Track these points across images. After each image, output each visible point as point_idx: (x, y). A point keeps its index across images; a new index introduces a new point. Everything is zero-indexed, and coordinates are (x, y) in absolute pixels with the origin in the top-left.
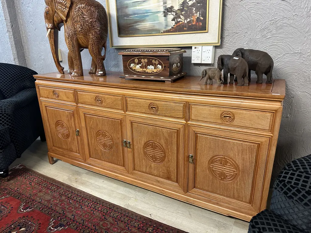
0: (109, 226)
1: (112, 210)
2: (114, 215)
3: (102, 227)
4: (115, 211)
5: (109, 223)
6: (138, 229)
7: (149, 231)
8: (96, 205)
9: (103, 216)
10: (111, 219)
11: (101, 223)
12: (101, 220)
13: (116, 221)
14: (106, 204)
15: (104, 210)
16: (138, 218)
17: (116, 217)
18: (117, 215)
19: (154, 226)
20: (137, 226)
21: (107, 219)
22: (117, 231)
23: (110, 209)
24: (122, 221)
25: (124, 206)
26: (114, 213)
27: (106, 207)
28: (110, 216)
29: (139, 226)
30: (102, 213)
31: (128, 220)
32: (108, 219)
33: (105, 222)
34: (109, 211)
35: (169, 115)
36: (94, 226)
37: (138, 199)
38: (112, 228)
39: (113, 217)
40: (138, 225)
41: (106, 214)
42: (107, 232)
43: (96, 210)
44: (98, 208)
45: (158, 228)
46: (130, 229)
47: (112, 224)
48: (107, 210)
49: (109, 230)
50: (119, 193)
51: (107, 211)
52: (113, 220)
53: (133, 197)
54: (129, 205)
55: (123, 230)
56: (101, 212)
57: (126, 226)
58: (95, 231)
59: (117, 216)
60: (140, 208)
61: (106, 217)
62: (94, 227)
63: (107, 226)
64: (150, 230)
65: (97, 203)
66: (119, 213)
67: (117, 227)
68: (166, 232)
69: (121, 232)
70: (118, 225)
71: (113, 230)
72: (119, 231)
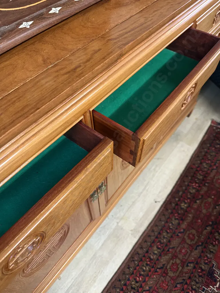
0: (178, 261)
1: (144, 256)
2: (156, 254)
3: (178, 272)
4: (147, 252)
5: (171, 261)
6: (182, 220)
7: (186, 207)
8: (129, 288)
9: (156, 272)
10: (164, 259)
11: (171, 274)
12: (164, 275)
13: (168, 251)
14: (129, 268)
15: (144, 271)
16: (163, 218)
17: (159, 250)
18: (155, 248)
19: (178, 201)
21: (164, 265)
23: (141, 260)
24: (169, 241)
25: (135, 237)
26: (152, 254)
27: (138, 268)
28: (158, 260)
29: (177, 219)
30: (150, 273)
31: (168, 233)
32: (164, 263)
33: (168, 267)
34: (146, 262)
36: (176, 286)
37: (122, 214)
38: (180, 256)
39: (160, 256)
40: (175, 219)
41: (153, 267)
42: (188, 264)
43: (141, 287)
44: (137, 282)
46: (182, 231)
47: (175, 256)
48: (145, 265)
49: (184, 260)
50: (102, 245)
52: (166, 254)
53: (118, 223)
54: (135, 230)
55: (183, 241)
56: (147, 275)
57: (178, 235)
58: (186, 283)
59: (158, 248)
60: (141, 214)
61: (159, 267)
62: (178, 286)
63: (178, 265)
64: (184, 206)
65: (125, 285)
66: (151, 245)
67: (179, 248)
68: (186, 189)
69: (188, 244)
70: (176, 248)
71: (185, 255)
72: (186, 246)
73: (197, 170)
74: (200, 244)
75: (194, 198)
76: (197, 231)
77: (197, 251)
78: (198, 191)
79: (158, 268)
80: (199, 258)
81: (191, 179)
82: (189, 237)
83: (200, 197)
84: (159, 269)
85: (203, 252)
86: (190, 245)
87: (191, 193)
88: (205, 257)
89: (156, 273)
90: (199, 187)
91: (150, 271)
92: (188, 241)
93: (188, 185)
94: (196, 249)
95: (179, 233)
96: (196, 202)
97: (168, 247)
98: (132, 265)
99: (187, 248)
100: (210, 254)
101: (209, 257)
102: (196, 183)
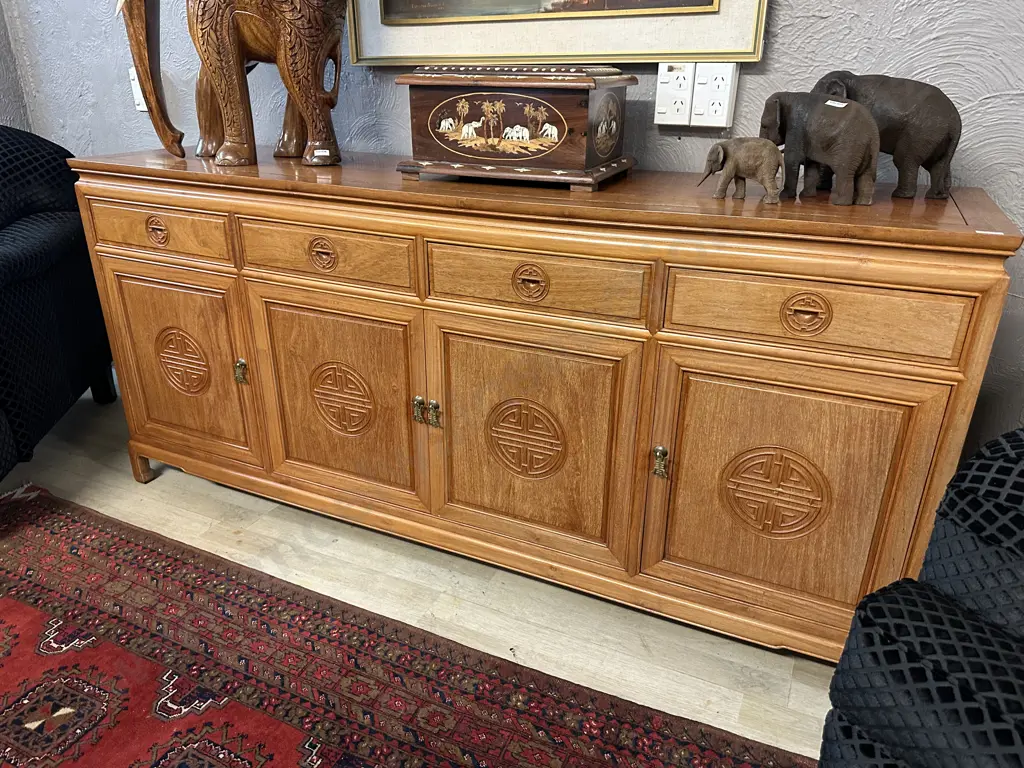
0: (374, 693)
1: (379, 636)
2: (386, 654)
3: (349, 695)
4: (388, 641)
5: (372, 682)
6: (477, 699)
7: (516, 705)
8: (319, 622)
9: (349, 658)
10: (376, 669)
11: (346, 682)
12: (344, 672)
13: (396, 675)
14: (354, 616)
15: (349, 638)
16: (471, 661)
17: (394, 659)
18: (398, 652)
19: (529, 689)
20: (471, 689)
21: (364, 669)
22: (403, 709)
23: (370, 633)
24: (417, 676)
25: (419, 621)
26: (387, 648)
27: (356, 628)
28: (374, 659)
29: (477, 689)
30: (345, 647)
31: (438, 671)
32: (368, 670)
33: (360, 677)
34: (367, 639)
35: (589, 308)
36: (321, 693)
37: (465, 596)
38: (385, 699)
39: (383, 662)
40: (476, 686)
41: (358, 652)
42: (369, 713)
43: (320, 638)
44: (328, 631)
45: (543, 696)
46: (448, 700)
47: (384, 686)
48: (363, 638)
49: (376, 705)
50: (397, 579)
51: (363, 643)
52: (386, 671)
53: (445, 592)
54: (434, 619)
55: (424, 703)
56: (341, 643)
57: (436, 691)
58: (326, 712)
59: (399, 657)
60: (474, 627)
61: (359, 661)
62: (322, 697)
63: (366, 694)
64: (518, 701)
65: (324, 616)
66: (405, 645)
67: (403, 694)
68: (571, 706)
69: (417, 712)
70: (404, 688)
71: (389, 707)
72: (412, 708)
73: (647, 732)
74: (421, 739)
75: (550, 724)
76: (453, 733)
77: (402, 731)
78: (576, 733)
79: (356, 660)
80: (386, 736)
81: (609, 718)
82: (434, 714)
83: (558, 740)
84: (356, 662)
85: (401, 744)
86: (414, 715)
87: (561, 717)
88: (388, 748)
89: (346, 658)
90: (592, 738)
91: (350, 647)
92: (423, 713)
93: (586, 711)
94: (406, 730)
95: (441, 693)
96: (538, 729)
97: (403, 674)
98: (360, 621)
99: (406, 711)
100: (397, 761)
101: (389, 759)
102: (602, 729)
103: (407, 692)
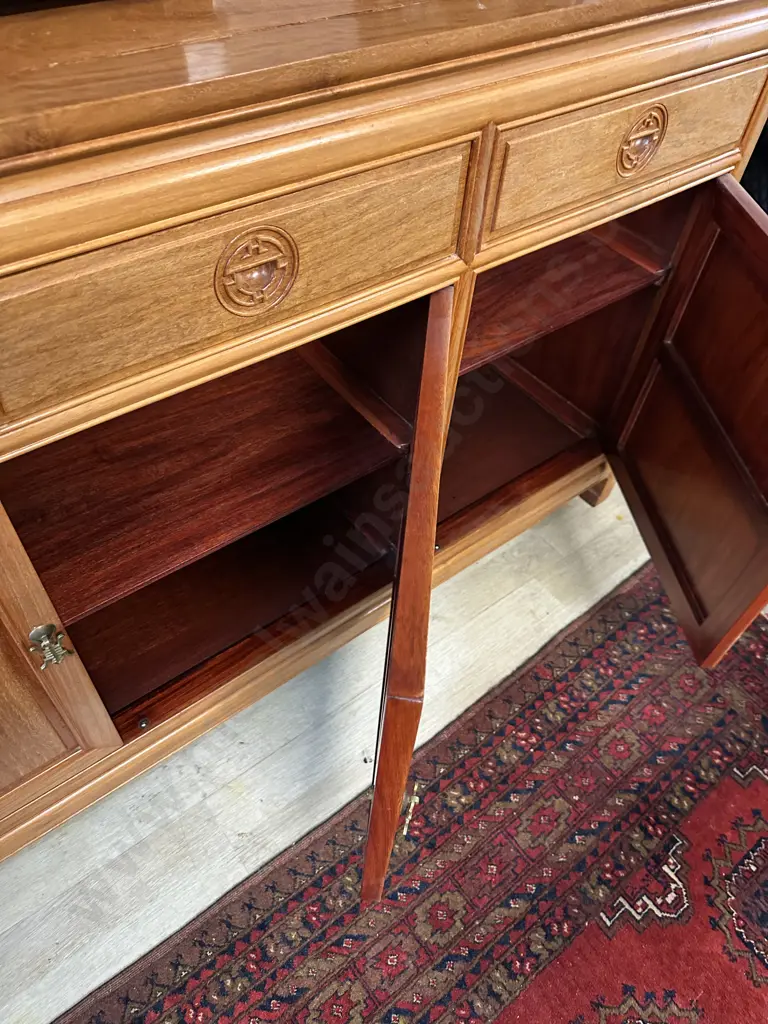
0: (358, 995)
1: (246, 939)
2: (290, 943)
4: (263, 927)
5: (334, 986)
6: (432, 847)
7: (464, 805)
9: (266, 1008)
10: (311, 970)
13: (338, 943)
14: (175, 966)
15: (222, 992)
17: (306, 933)
18: (295, 921)
19: (445, 776)
20: (411, 847)
21: (301, 991)
22: (404, 957)
23: (230, 951)
24: (355, 911)
25: (243, 861)
26: (278, 938)
27: (206, 974)
28: (289, 965)
29: (416, 840)
30: (240, 1008)
32: (307, 983)
33: (314, 1004)
34: (242, 963)
37: (233, 772)
38: (374, 978)
39: (303, 953)
40: (409, 838)
41: (260, 988)
45: (462, 765)
46: (416, 885)
47: (352, 971)
48: (236, 968)
49: (381, 997)
51: (244, 972)
52: (325, 954)
53: (205, 796)
54: (252, 838)
55: (408, 920)
56: (229, 1013)
57: (394, 897)
59: (306, 923)
61: (282, 993)
63: (353, 1005)
64: (458, 799)
66: (286, 905)
67: (380, 947)
68: (488, 744)
69: (418, 939)
70: (368, 941)
71: (392, 977)
72: (409, 944)
73: (552, 690)
74: (465, 952)
75: (504, 782)
76: (471, 905)
77: (441, 976)
78: (528, 761)
79: (275, 996)
80: (441, 1002)
81: (521, 715)
82: (431, 916)
83: (530, 785)
84: (281, 999)
85: (461, 984)
86: (423, 946)
87: (499, 762)
88: (461, 1006)
89: (263, 1014)
90: (540, 748)
91: (243, 998)
92: (423, 930)
93: (501, 733)
94: (441, 967)
95: (400, 890)
96: (506, 799)
97: (342, 932)
98: (191, 959)
99: (409, 955)
100: (485, 1001)
101: (480, 1012)
102: (533, 731)
103: (377, 940)
